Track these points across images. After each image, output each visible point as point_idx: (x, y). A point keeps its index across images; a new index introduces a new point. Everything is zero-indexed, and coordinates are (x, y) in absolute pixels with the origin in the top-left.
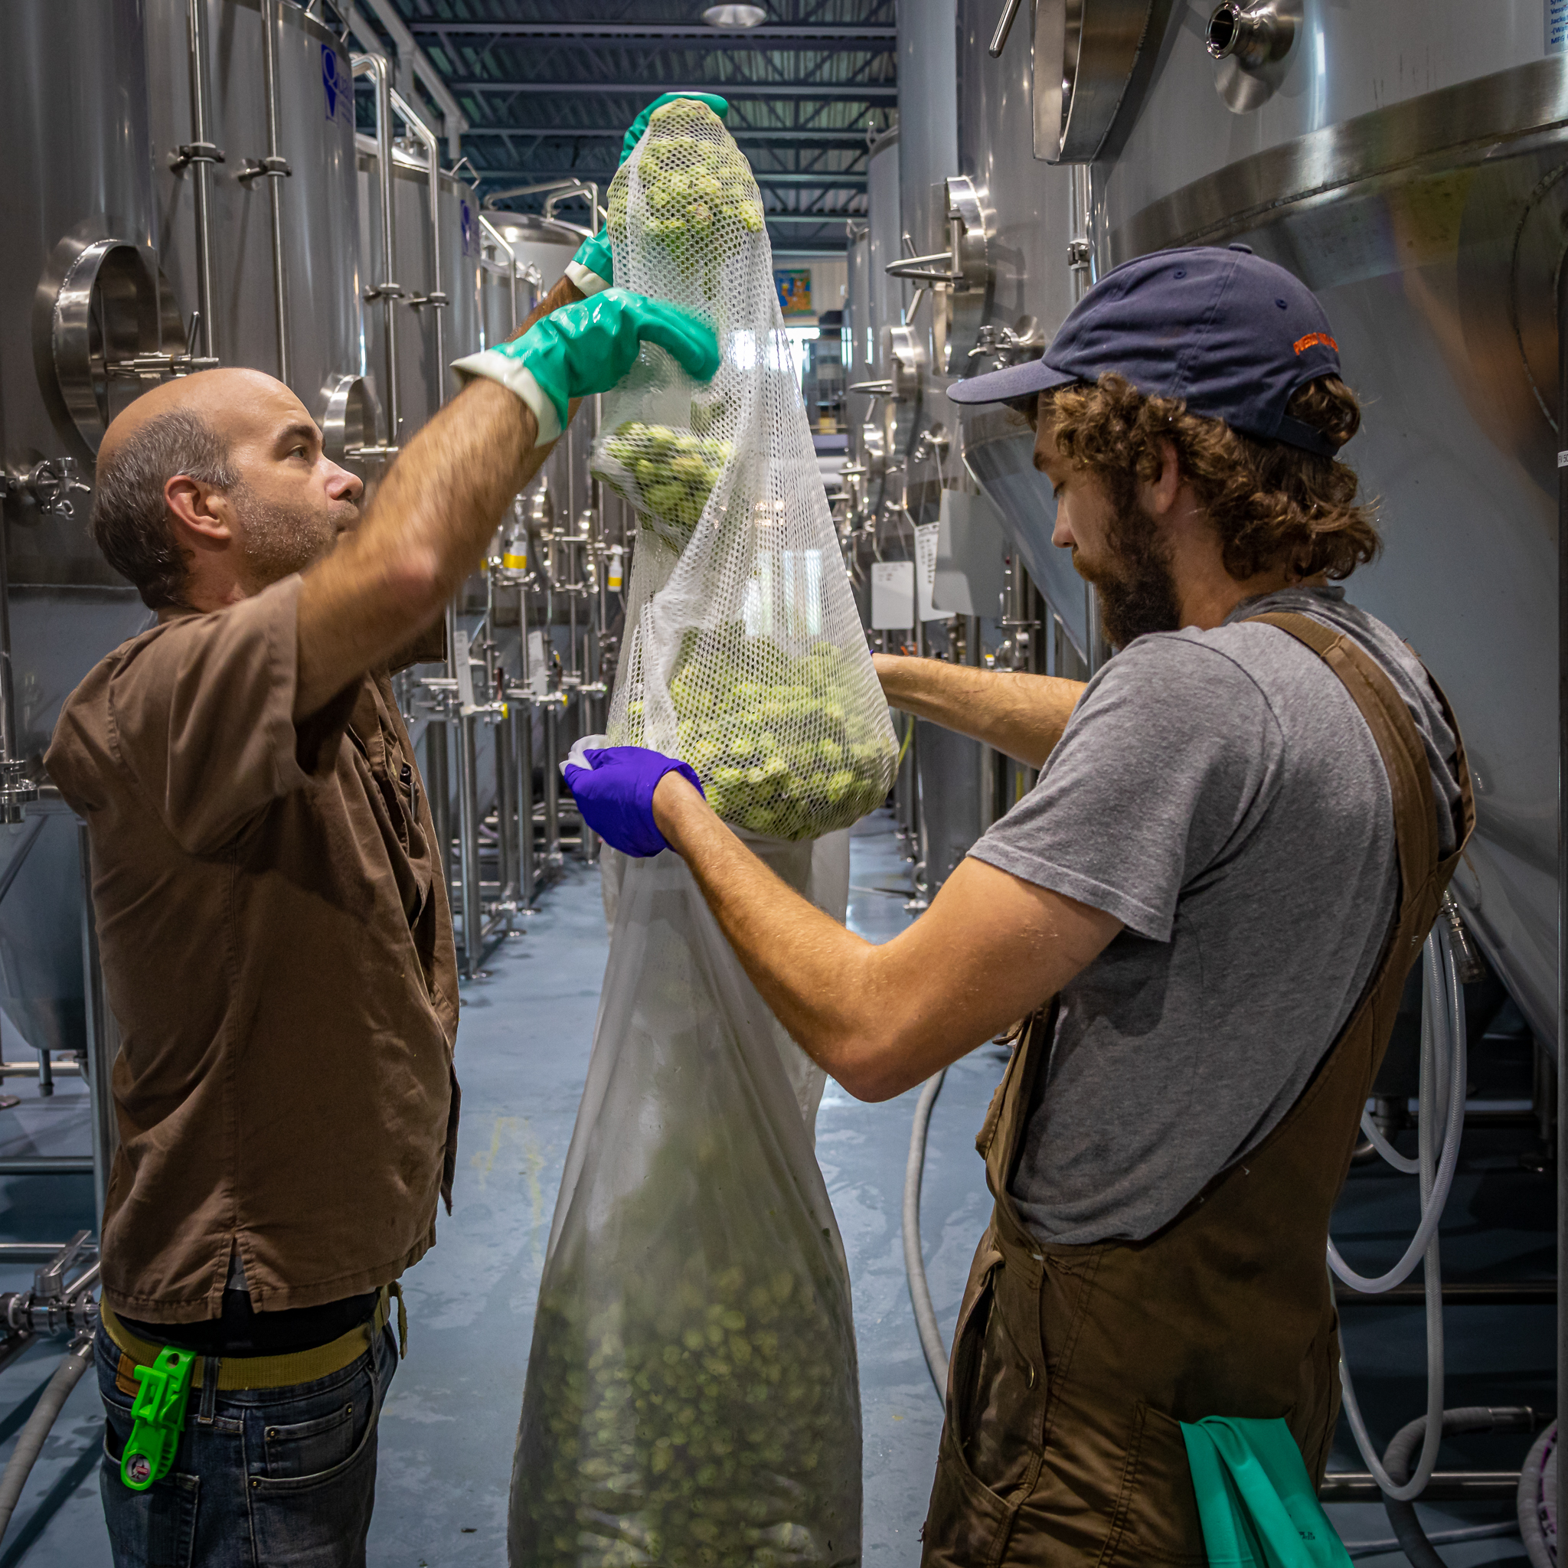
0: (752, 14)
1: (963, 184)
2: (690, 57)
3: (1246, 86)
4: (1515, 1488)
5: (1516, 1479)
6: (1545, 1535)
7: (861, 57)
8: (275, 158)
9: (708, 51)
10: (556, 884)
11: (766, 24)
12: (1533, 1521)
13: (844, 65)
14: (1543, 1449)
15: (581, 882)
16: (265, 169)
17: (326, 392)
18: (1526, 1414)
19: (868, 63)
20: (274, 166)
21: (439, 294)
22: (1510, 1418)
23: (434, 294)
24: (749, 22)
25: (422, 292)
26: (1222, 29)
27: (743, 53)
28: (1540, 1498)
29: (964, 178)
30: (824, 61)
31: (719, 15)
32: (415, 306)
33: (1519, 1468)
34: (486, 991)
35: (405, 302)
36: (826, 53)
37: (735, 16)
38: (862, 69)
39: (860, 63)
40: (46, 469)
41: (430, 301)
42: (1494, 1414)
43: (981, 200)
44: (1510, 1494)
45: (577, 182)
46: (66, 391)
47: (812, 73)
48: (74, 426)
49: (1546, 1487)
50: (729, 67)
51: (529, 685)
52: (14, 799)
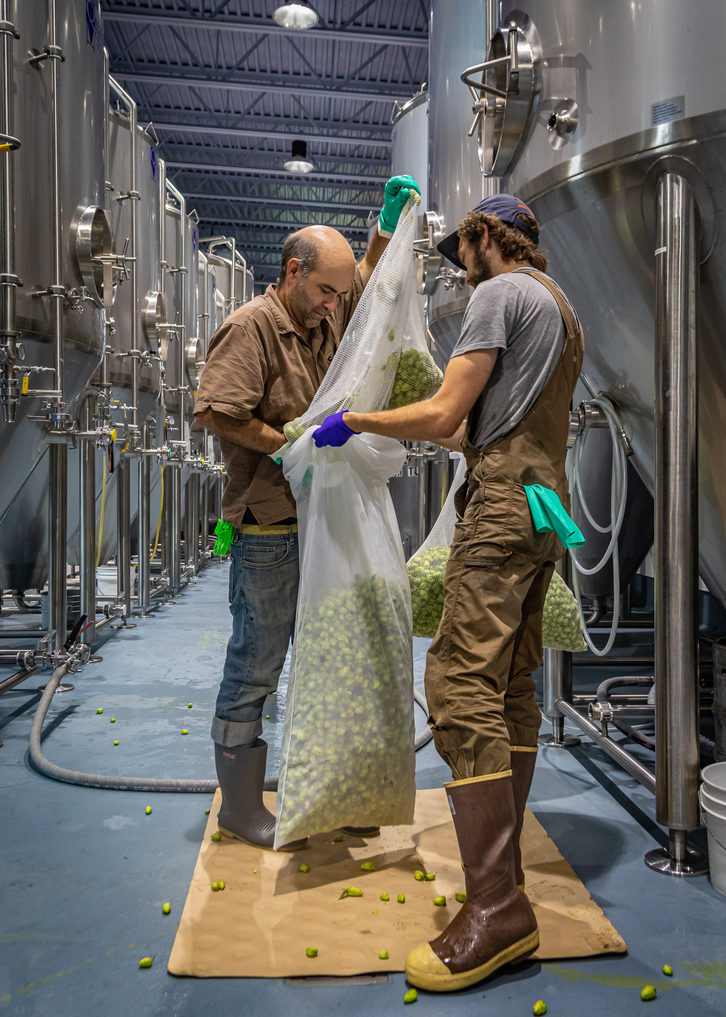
0: (307, 166)
1: (432, 214)
2: (273, 187)
3: (560, 140)
7: (354, 193)
8: (134, 191)
9: (281, 186)
10: (206, 568)
11: (313, 172)
13: (346, 196)
15: (219, 568)
16: (130, 196)
17: (147, 298)
19: (357, 196)
20: (134, 195)
21: (183, 267)
23: (181, 268)
24: (305, 170)
25: (175, 266)
26: (552, 121)
27: (298, 187)
29: (433, 212)
30: (336, 194)
31: (291, 166)
32: (172, 273)
34: (184, 600)
35: (168, 271)
36: (337, 190)
37: (299, 167)
38: (354, 199)
39: (353, 196)
40: (75, 291)
41: (180, 270)
43: (441, 221)
45: (224, 238)
46: (80, 264)
47: (331, 199)
48: (82, 278)
50: (291, 192)
51: (207, 459)
52: (63, 418)
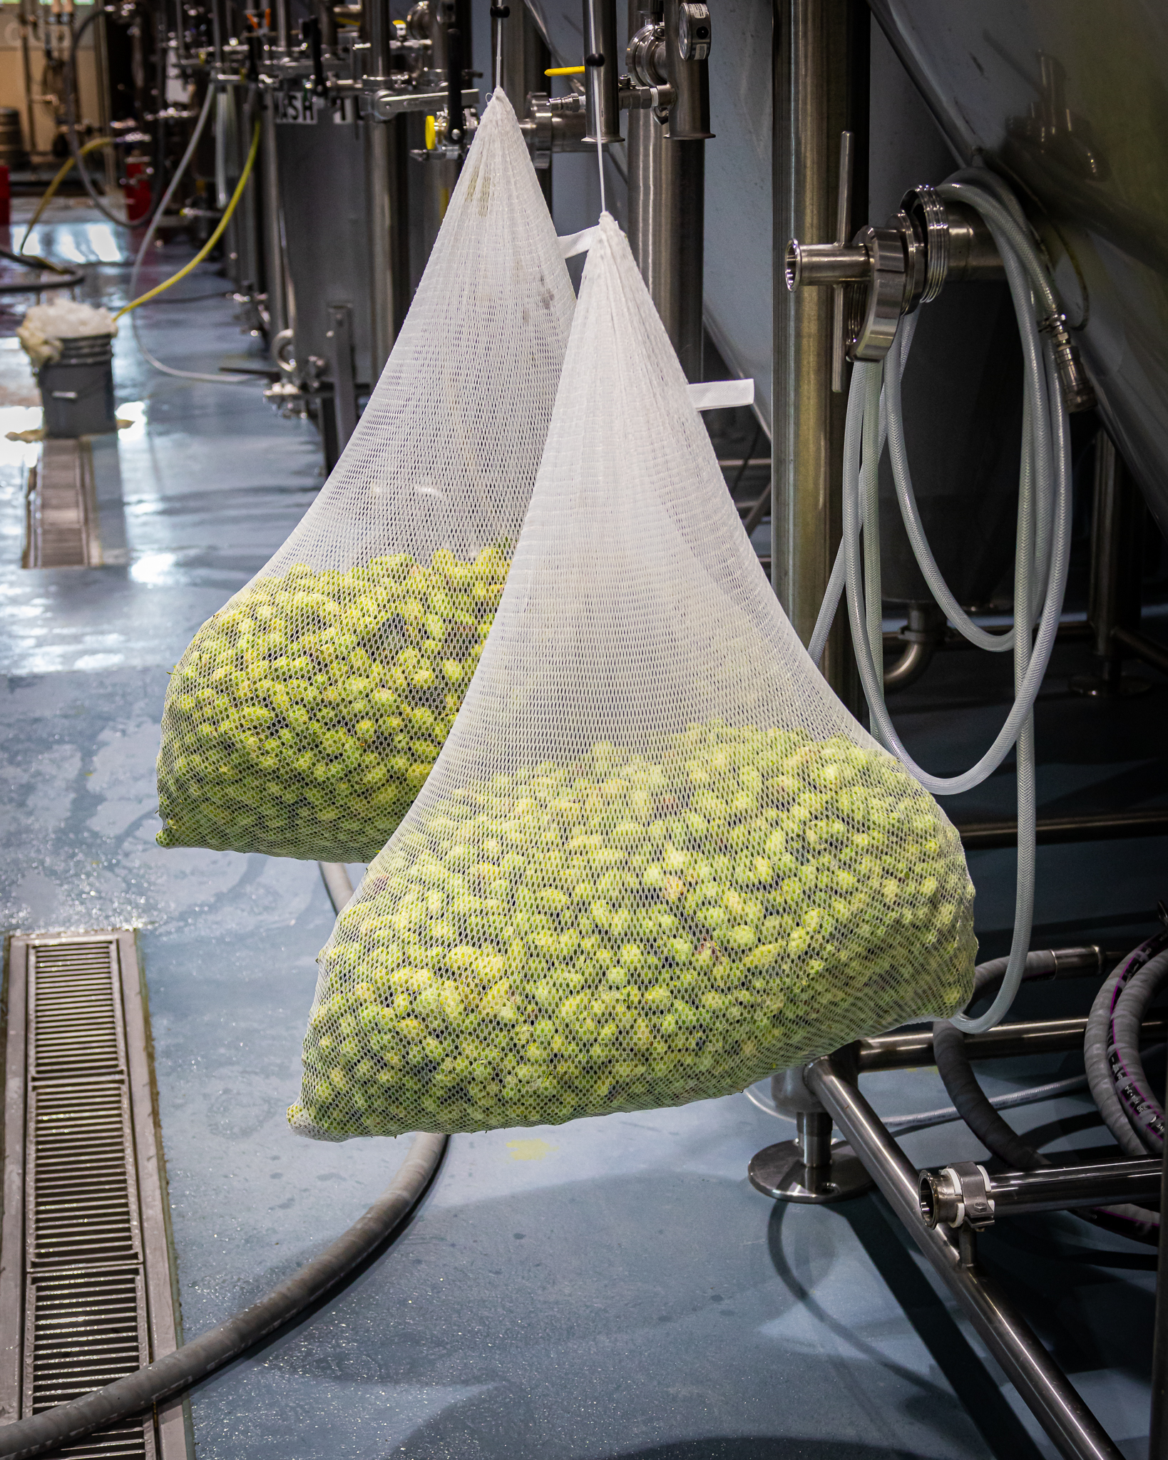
4: (1083, 1034)
5: (1084, 1026)
6: (1116, 1079)
12: (1103, 1067)
14: (1113, 989)
18: (1094, 954)
22: (1075, 960)
28: (1110, 1041)
33: (1086, 1014)
42: (1058, 957)
44: (1076, 1042)
49: (1116, 1028)
